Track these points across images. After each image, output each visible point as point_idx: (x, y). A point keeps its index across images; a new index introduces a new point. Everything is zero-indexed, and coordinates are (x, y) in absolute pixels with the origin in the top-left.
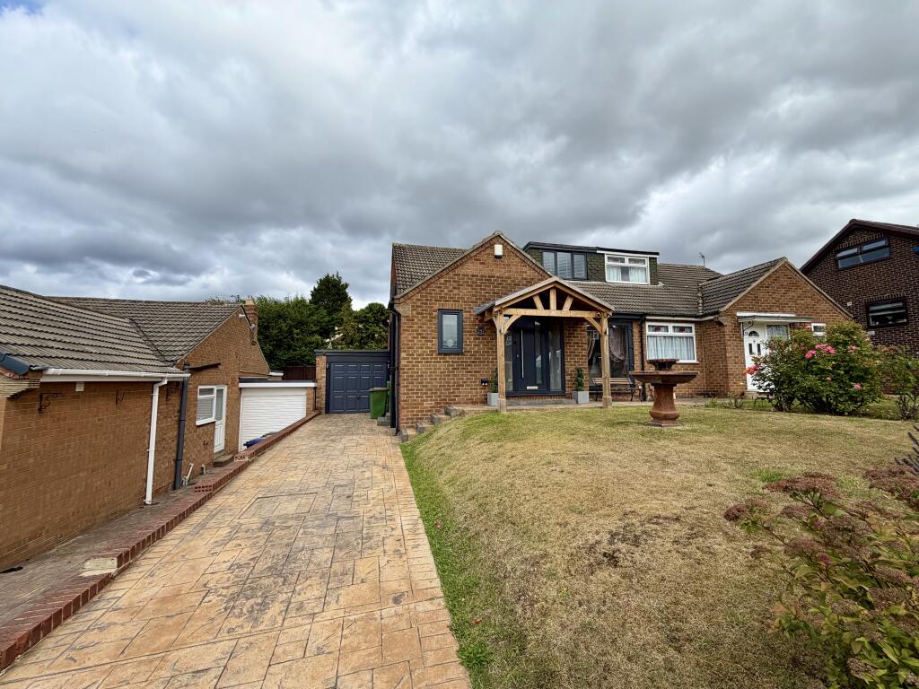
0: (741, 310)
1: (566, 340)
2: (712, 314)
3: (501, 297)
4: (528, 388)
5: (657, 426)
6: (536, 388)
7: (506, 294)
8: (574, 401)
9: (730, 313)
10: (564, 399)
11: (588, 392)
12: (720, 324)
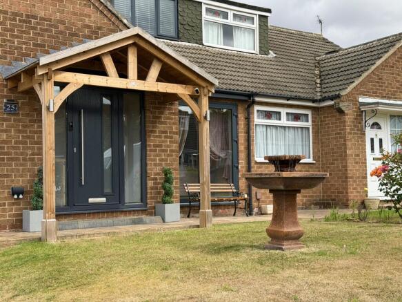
0: (365, 94)
1: (149, 127)
2: (332, 99)
3: (48, 53)
4: (91, 200)
5: (277, 249)
6: (103, 200)
7: (57, 49)
8: (158, 218)
9: (352, 98)
10: (144, 217)
11: (178, 205)
12: (341, 112)
